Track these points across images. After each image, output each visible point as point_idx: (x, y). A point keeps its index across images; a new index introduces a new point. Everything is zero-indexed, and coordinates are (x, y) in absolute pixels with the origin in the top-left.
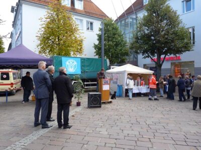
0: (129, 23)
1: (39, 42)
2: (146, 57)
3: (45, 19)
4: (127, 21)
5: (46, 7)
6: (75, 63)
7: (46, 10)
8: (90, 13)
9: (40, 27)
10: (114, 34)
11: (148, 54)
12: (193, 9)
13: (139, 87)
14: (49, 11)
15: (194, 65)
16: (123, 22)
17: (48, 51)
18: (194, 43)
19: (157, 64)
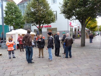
0: (25, 6)
2: (33, 25)
4: (24, 5)
11: (34, 23)
12: (56, 2)
15: (57, 30)
16: (22, 5)
18: (57, 19)
19: (39, 29)
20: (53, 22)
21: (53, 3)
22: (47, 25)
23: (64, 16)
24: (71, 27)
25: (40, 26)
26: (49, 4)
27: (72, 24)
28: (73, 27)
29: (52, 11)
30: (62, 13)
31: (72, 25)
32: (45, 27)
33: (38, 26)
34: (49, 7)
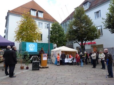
1: (16, 34)
3: (20, 23)
4: (67, 23)
5: (21, 16)
6: (34, 46)
7: (21, 18)
8: (46, 19)
9: (17, 26)
10: (59, 30)
11: (76, 41)
12: (100, 16)
13: (68, 59)
14: (22, 18)
15: (103, 47)
16: (65, 24)
17: (20, 39)
18: (102, 35)
19: (81, 46)
20: (97, 38)
21: (96, 18)
22: (90, 42)
23: (110, 30)
29: (96, 26)
30: (107, 28)
32: (89, 44)
33: (80, 43)
34: (92, 23)
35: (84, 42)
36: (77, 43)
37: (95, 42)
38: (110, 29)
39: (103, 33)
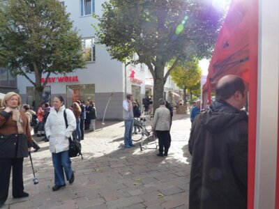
2: (19, 73)
11: (20, 68)
15: (94, 90)
18: (94, 60)
19: (35, 85)
20: (79, 67)
21: (82, 15)
22: (60, 75)
23: (108, 50)
24: (136, 84)
25: (41, 76)
26: (67, 16)
27: (135, 75)
28: (140, 83)
30: (102, 43)
31: (136, 77)
33: (32, 76)
34: (69, 25)
35: (44, 76)
36: (24, 77)
37: (77, 77)
38: (109, 47)
39: (96, 56)
